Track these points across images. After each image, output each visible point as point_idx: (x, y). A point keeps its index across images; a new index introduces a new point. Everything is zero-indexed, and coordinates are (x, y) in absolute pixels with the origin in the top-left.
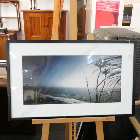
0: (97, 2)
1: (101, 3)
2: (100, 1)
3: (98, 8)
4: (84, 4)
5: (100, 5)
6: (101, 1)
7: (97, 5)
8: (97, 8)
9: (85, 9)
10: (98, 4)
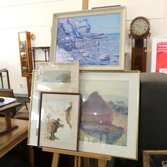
0: (158, 44)
1: (162, 44)
2: (161, 43)
3: (159, 50)
4: (144, 47)
5: (161, 46)
6: (163, 42)
7: (158, 47)
8: (157, 50)
9: (145, 51)
10: (159, 45)
